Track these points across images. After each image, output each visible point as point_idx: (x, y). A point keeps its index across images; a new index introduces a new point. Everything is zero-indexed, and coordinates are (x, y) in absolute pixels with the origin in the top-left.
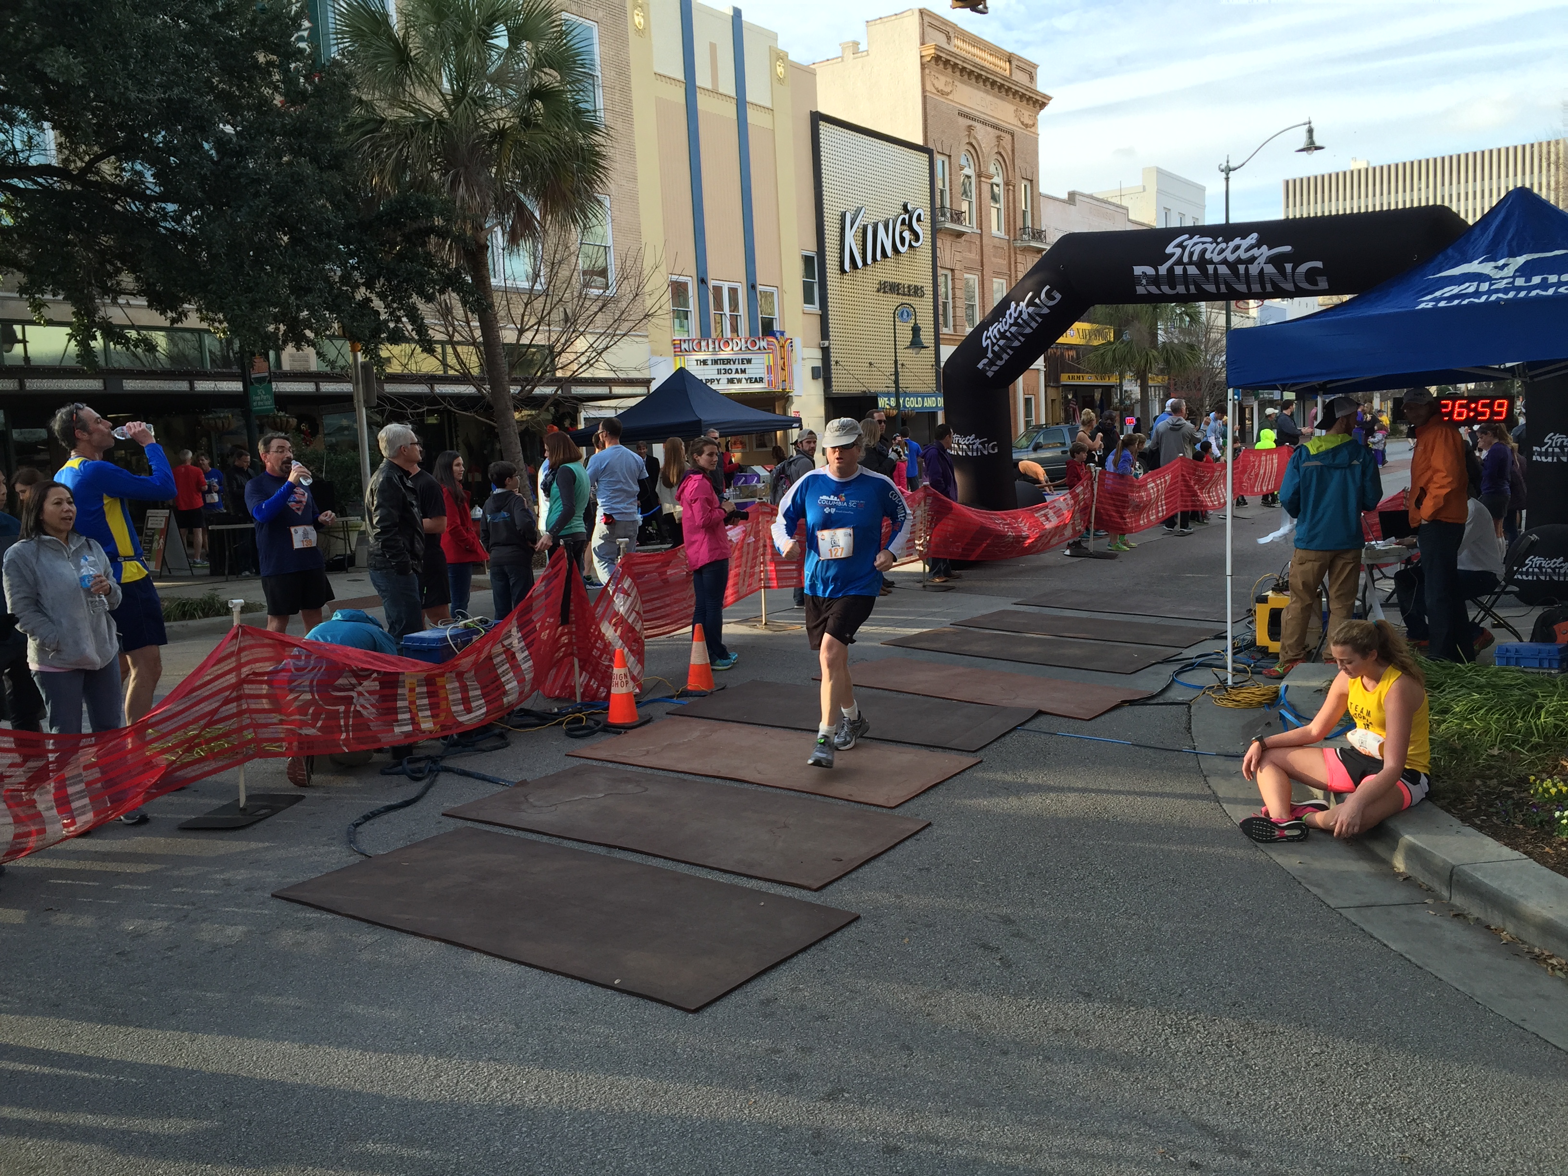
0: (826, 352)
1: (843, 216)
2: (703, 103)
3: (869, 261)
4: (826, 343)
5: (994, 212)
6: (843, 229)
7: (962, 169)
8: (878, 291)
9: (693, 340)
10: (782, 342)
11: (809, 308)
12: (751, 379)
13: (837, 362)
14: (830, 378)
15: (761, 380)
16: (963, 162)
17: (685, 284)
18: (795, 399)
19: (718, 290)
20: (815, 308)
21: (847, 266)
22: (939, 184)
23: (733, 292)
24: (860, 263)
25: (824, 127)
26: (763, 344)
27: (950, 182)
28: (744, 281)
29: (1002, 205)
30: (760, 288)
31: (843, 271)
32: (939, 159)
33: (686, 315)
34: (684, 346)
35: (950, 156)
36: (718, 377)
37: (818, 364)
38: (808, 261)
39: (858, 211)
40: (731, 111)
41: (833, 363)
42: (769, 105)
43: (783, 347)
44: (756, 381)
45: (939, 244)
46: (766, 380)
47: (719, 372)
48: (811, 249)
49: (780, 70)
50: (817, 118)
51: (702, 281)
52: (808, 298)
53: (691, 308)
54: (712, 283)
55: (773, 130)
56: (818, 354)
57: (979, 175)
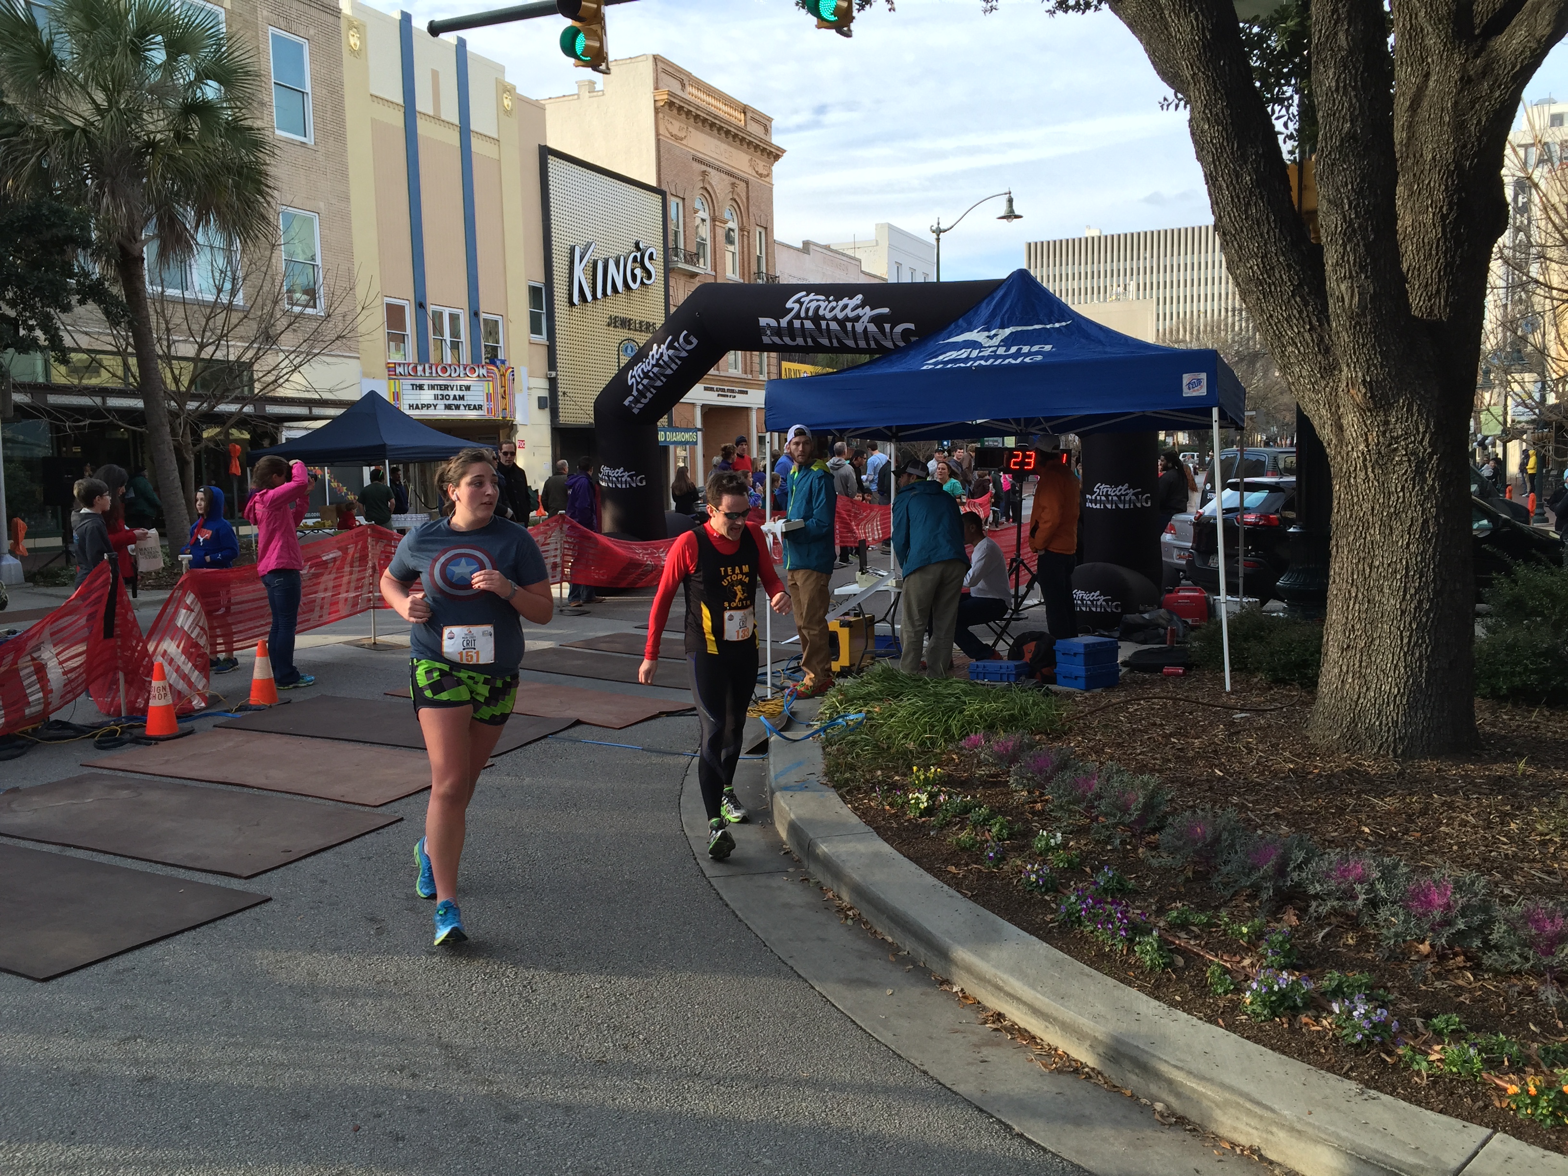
0: (553, 383)
1: (572, 250)
2: (423, 128)
3: (599, 294)
4: (554, 374)
5: (729, 257)
6: (572, 262)
7: (696, 212)
8: (609, 325)
9: (409, 364)
10: (503, 369)
11: (536, 338)
12: (469, 406)
13: (564, 393)
14: (557, 408)
15: (480, 407)
16: (697, 205)
17: (402, 308)
18: (519, 428)
19: (438, 316)
20: (543, 339)
21: (576, 299)
22: (672, 227)
23: (454, 318)
24: (589, 297)
25: (552, 161)
26: (483, 371)
27: (684, 224)
28: (466, 307)
29: (735, 248)
30: (483, 316)
31: (572, 304)
32: (673, 202)
33: (402, 339)
34: (399, 370)
35: (684, 199)
36: (435, 402)
37: (545, 394)
38: (534, 292)
39: (588, 246)
40: (453, 138)
41: (560, 394)
42: (495, 136)
43: (503, 375)
44: (475, 408)
45: (672, 283)
46: (485, 408)
47: (436, 397)
48: (539, 280)
49: (507, 102)
50: (546, 153)
51: (421, 306)
52: (535, 329)
53: (408, 332)
54: (431, 308)
55: (499, 161)
56: (544, 384)
57: (714, 219)
